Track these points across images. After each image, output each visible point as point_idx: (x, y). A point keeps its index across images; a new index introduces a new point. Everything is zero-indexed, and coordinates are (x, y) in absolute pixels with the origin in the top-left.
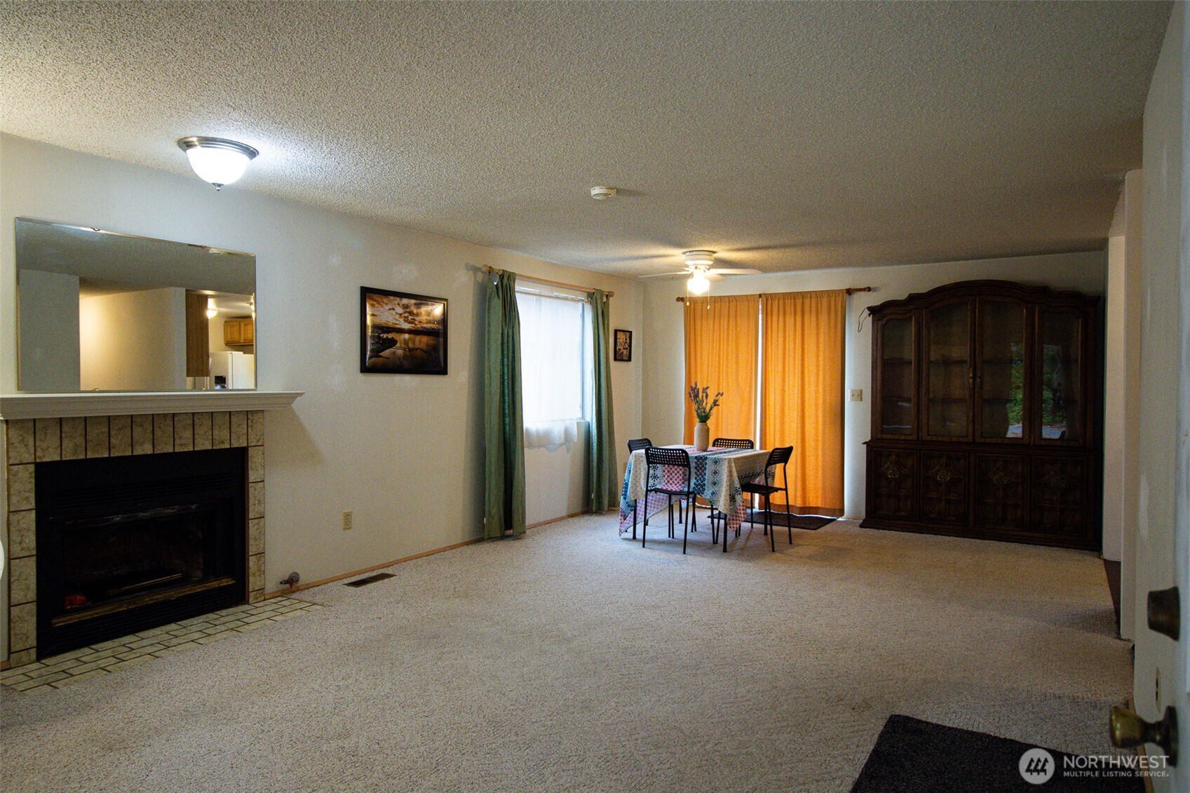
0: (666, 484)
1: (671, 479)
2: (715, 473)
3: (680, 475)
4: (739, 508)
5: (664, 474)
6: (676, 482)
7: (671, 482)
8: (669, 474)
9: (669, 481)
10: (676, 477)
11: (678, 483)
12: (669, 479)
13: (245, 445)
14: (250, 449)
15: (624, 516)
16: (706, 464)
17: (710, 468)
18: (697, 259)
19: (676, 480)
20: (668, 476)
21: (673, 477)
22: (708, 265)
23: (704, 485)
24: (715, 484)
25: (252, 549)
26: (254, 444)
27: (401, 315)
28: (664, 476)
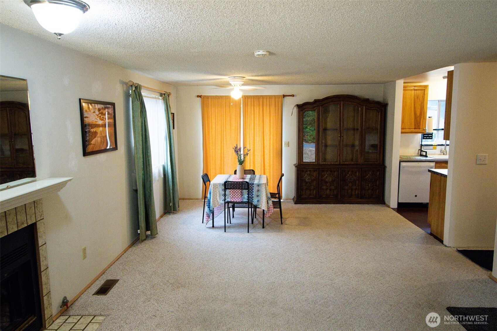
0: (232, 198)
1: (234, 196)
2: (258, 191)
3: (239, 193)
4: (270, 207)
5: (230, 193)
6: (237, 197)
7: (234, 197)
8: (233, 193)
9: (233, 197)
10: (237, 194)
11: (238, 197)
12: (233, 196)
13: (34, 221)
14: (38, 223)
15: (209, 216)
16: (253, 187)
17: (255, 189)
18: (235, 81)
19: (237, 196)
20: (233, 194)
21: (235, 194)
22: (241, 84)
23: (253, 197)
24: (258, 196)
25: (45, 292)
26: (39, 219)
27: (98, 115)
28: (230, 194)
